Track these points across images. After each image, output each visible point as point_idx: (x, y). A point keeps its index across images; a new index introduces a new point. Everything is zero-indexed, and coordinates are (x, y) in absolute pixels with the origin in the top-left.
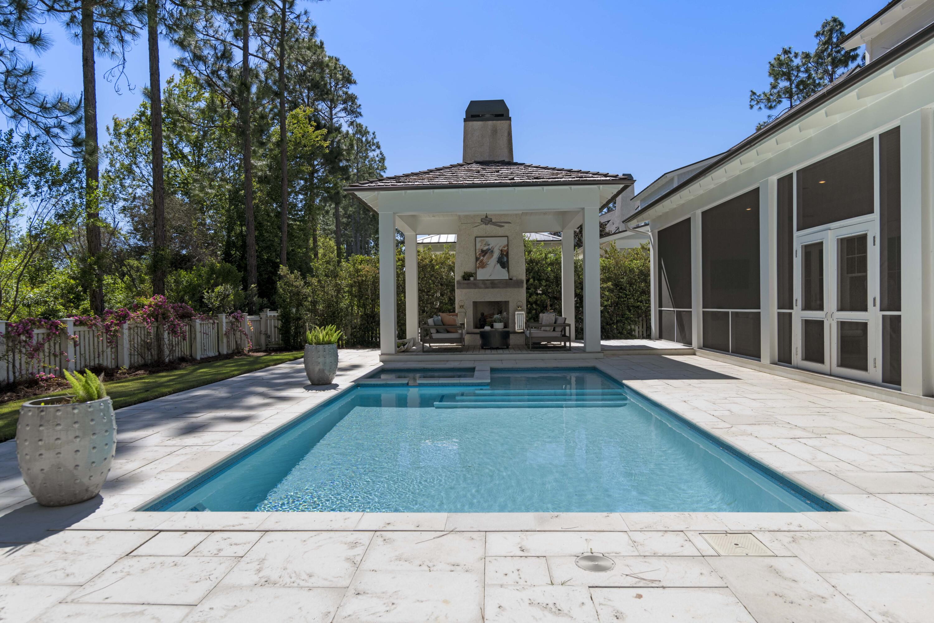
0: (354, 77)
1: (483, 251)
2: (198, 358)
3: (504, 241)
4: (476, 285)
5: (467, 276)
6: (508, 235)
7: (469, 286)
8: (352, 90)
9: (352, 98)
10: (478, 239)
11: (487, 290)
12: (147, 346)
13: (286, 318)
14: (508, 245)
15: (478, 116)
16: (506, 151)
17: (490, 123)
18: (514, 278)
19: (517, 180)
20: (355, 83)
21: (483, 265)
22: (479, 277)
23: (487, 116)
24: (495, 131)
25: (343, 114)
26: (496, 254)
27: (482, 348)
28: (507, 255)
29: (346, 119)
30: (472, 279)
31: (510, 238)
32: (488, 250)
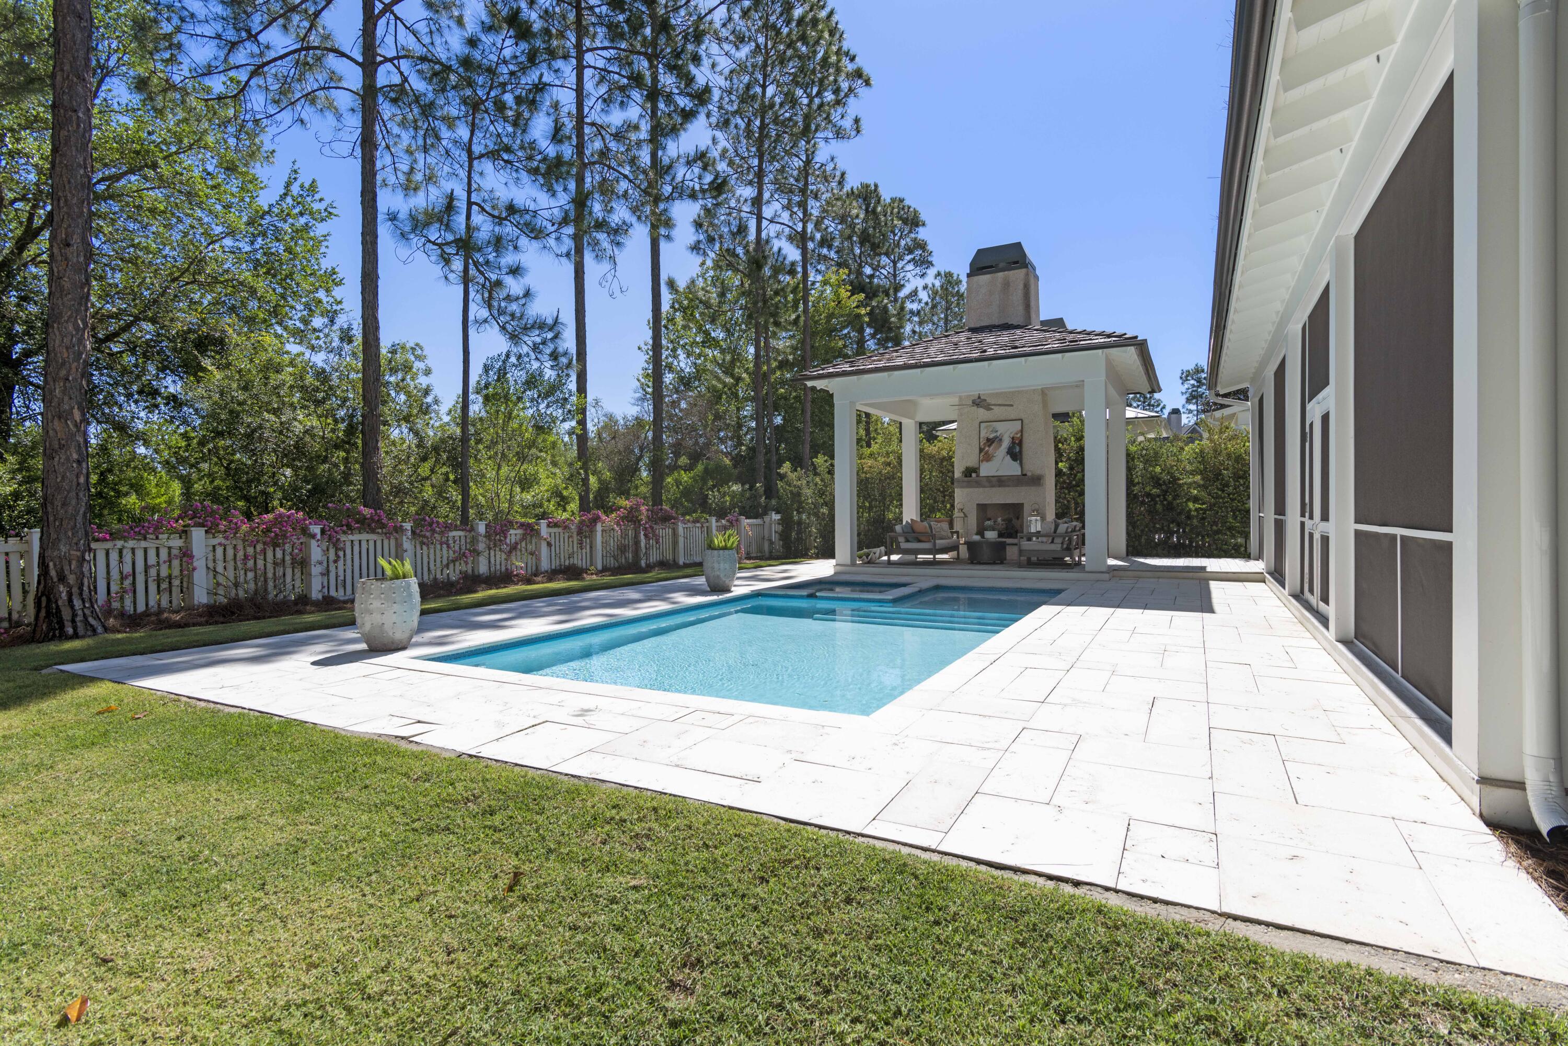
0: (923, 217)
1: (988, 440)
2: (681, 563)
3: (1017, 426)
4: (978, 484)
5: (969, 472)
6: (1022, 416)
7: (969, 485)
8: (922, 234)
9: (922, 245)
10: (983, 425)
11: (994, 489)
12: (623, 549)
13: (787, 523)
14: (1022, 431)
15: (991, 267)
16: (1021, 309)
17: (1001, 274)
18: (1029, 474)
19: (991, 352)
20: (924, 225)
21: (988, 458)
22: (983, 473)
23: (1002, 265)
24: (1006, 285)
25: (910, 267)
26: (1006, 443)
27: (972, 563)
28: (1020, 444)
29: (914, 273)
30: (974, 475)
31: (1025, 421)
32: (996, 438)
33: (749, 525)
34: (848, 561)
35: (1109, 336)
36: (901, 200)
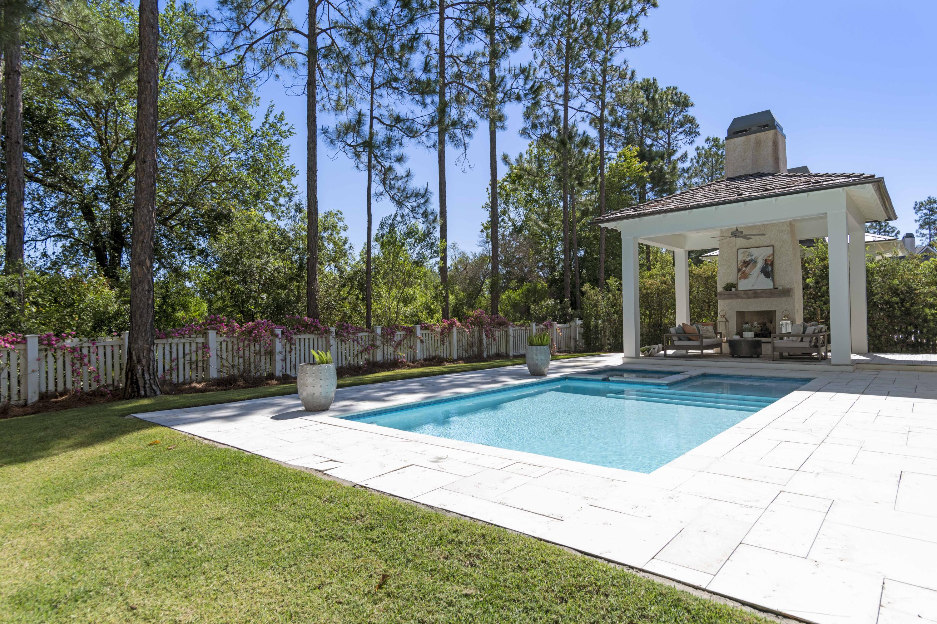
0: (692, 99)
1: (745, 262)
2: (511, 355)
3: (769, 251)
4: (737, 296)
5: (729, 287)
6: (774, 243)
7: (730, 297)
8: (691, 112)
9: (690, 120)
10: (740, 251)
11: (750, 300)
12: (471, 345)
13: (586, 326)
14: (773, 255)
15: (746, 130)
16: (771, 161)
17: (753, 136)
18: (780, 288)
19: (746, 195)
20: (692, 105)
21: (745, 276)
22: (741, 288)
23: (754, 129)
24: (758, 143)
25: (682, 136)
26: (760, 264)
27: (733, 356)
28: (772, 264)
29: (684, 141)
30: (733, 289)
31: (775, 247)
32: (751, 260)
33: (560, 328)
34: (633, 354)
35: (849, 177)
36: (675, 89)
